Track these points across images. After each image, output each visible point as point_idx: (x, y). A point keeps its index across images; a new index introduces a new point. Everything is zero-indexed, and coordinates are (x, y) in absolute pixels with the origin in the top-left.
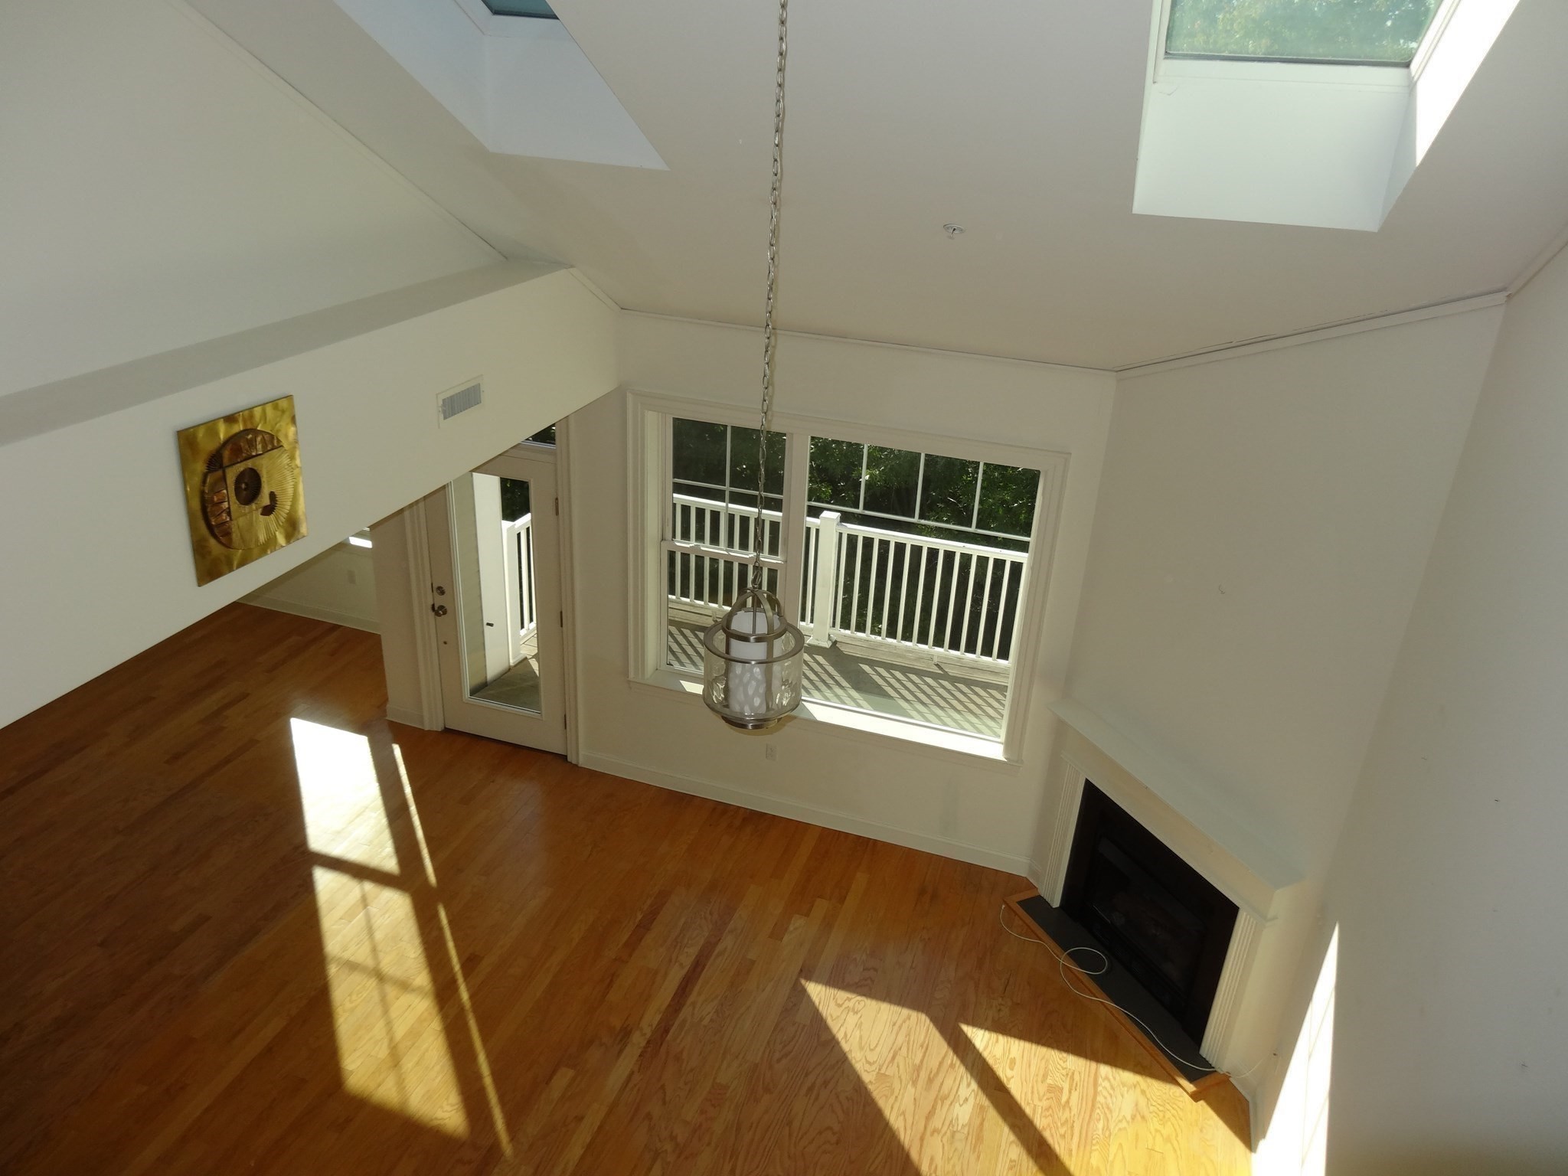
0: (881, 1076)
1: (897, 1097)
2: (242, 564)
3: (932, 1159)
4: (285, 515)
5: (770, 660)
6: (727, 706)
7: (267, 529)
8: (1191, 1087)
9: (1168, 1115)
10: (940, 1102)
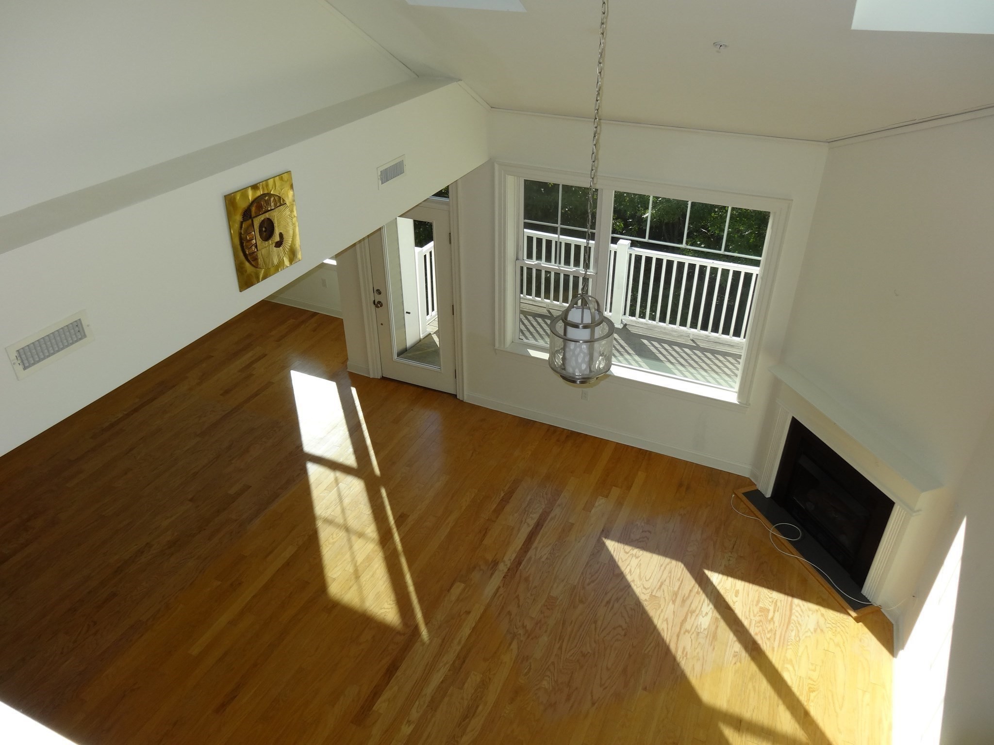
0: (653, 597)
1: (662, 610)
2: (265, 278)
3: (684, 649)
4: (288, 247)
5: (593, 340)
6: (564, 369)
7: (279, 256)
8: (854, 614)
9: (838, 630)
10: (689, 614)
